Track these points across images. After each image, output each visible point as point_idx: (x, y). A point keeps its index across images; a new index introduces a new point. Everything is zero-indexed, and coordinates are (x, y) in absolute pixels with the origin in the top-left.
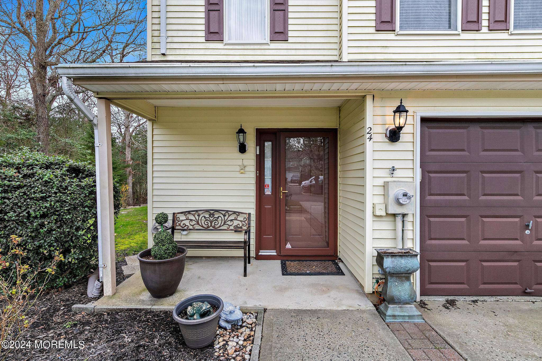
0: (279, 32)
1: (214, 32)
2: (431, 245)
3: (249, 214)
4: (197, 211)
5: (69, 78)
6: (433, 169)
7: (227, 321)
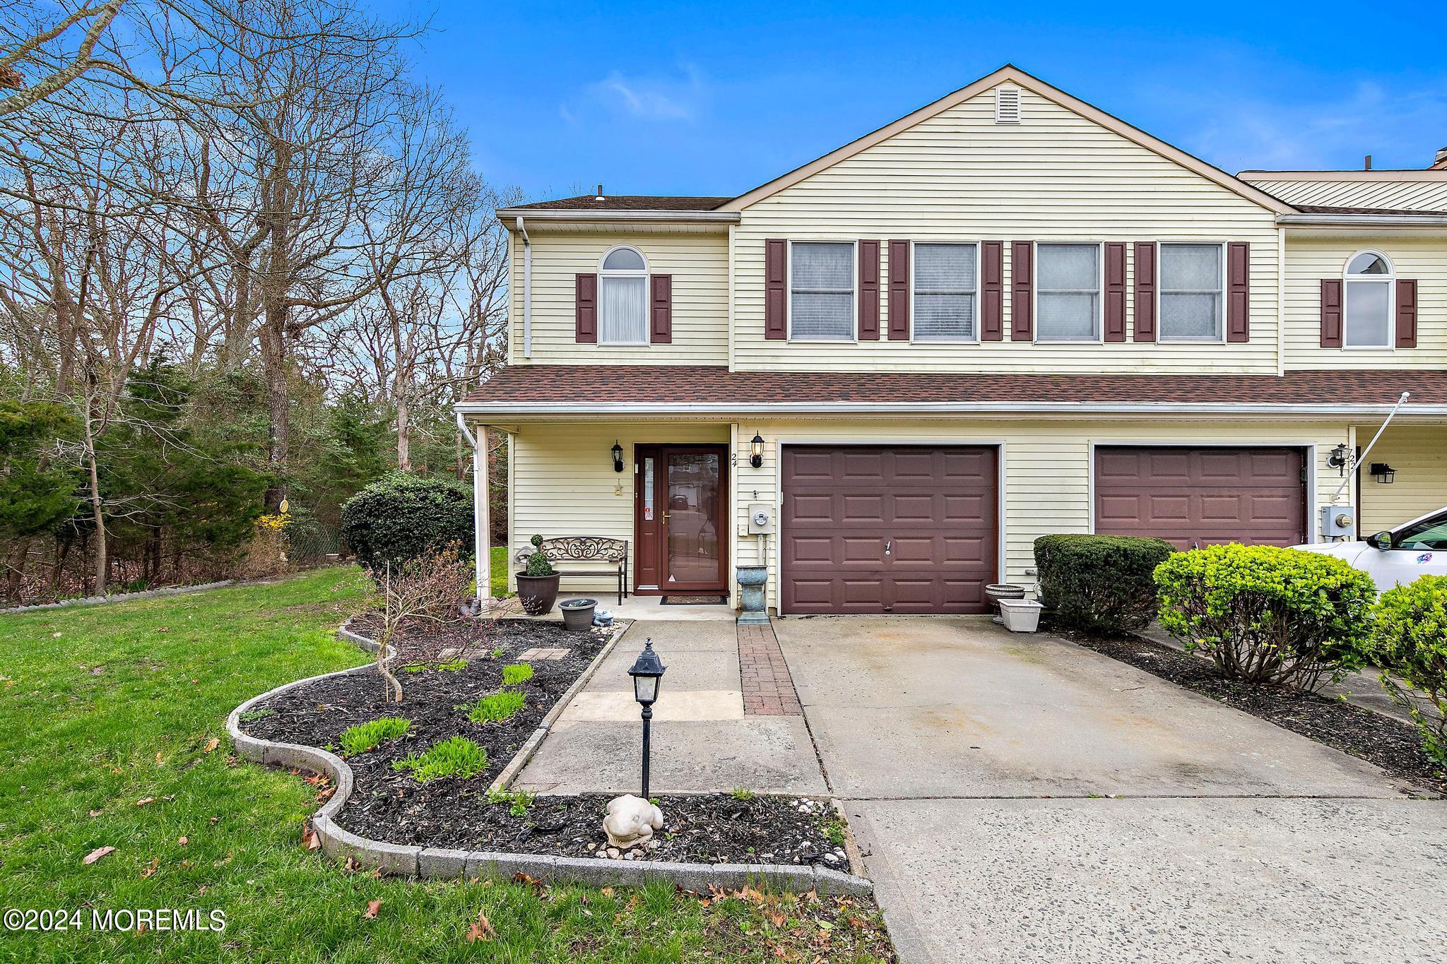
0: (661, 333)
1: (586, 333)
2: (797, 565)
3: (626, 542)
4: (566, 539)
5: (465, 414)
6: (799, 493)
7: (600, 621)
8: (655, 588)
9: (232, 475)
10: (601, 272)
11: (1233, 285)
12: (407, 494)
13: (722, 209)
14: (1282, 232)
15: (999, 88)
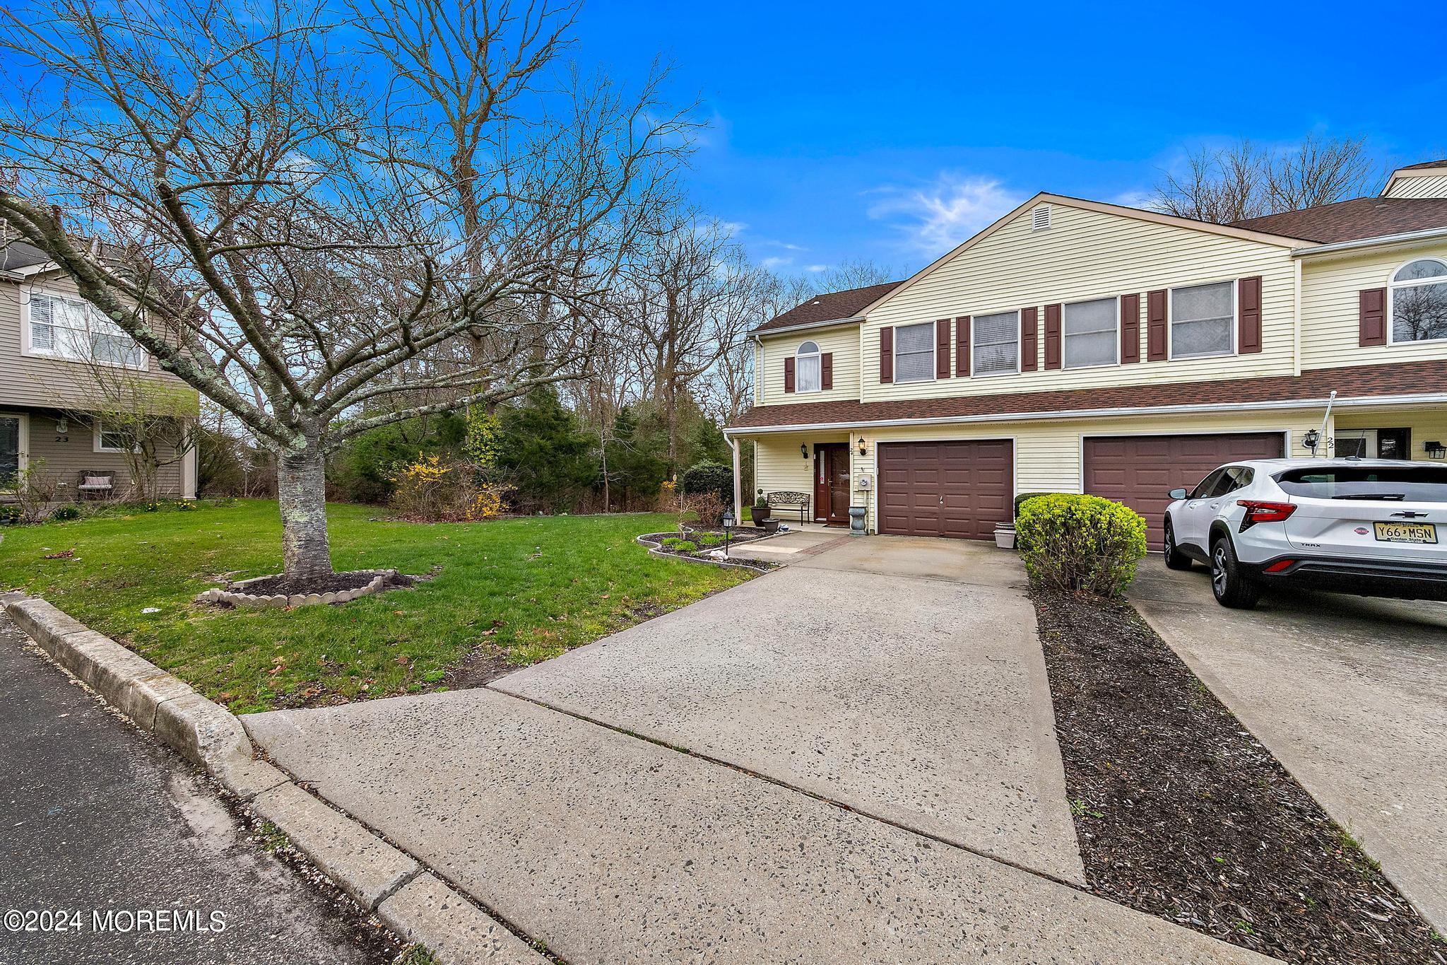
0: (827, 384)
1: (789, 387)
2: (887, 508)
3: (810, 494)
4: (780, 492)
6: (889, 468)
8: (825, 519)
9: (652, 462)
10: (797, 356)
11: (1244, 310)
12: (706, 470)
13: (856, 316)
14: (1299, 262)
15: (1034, 209)
